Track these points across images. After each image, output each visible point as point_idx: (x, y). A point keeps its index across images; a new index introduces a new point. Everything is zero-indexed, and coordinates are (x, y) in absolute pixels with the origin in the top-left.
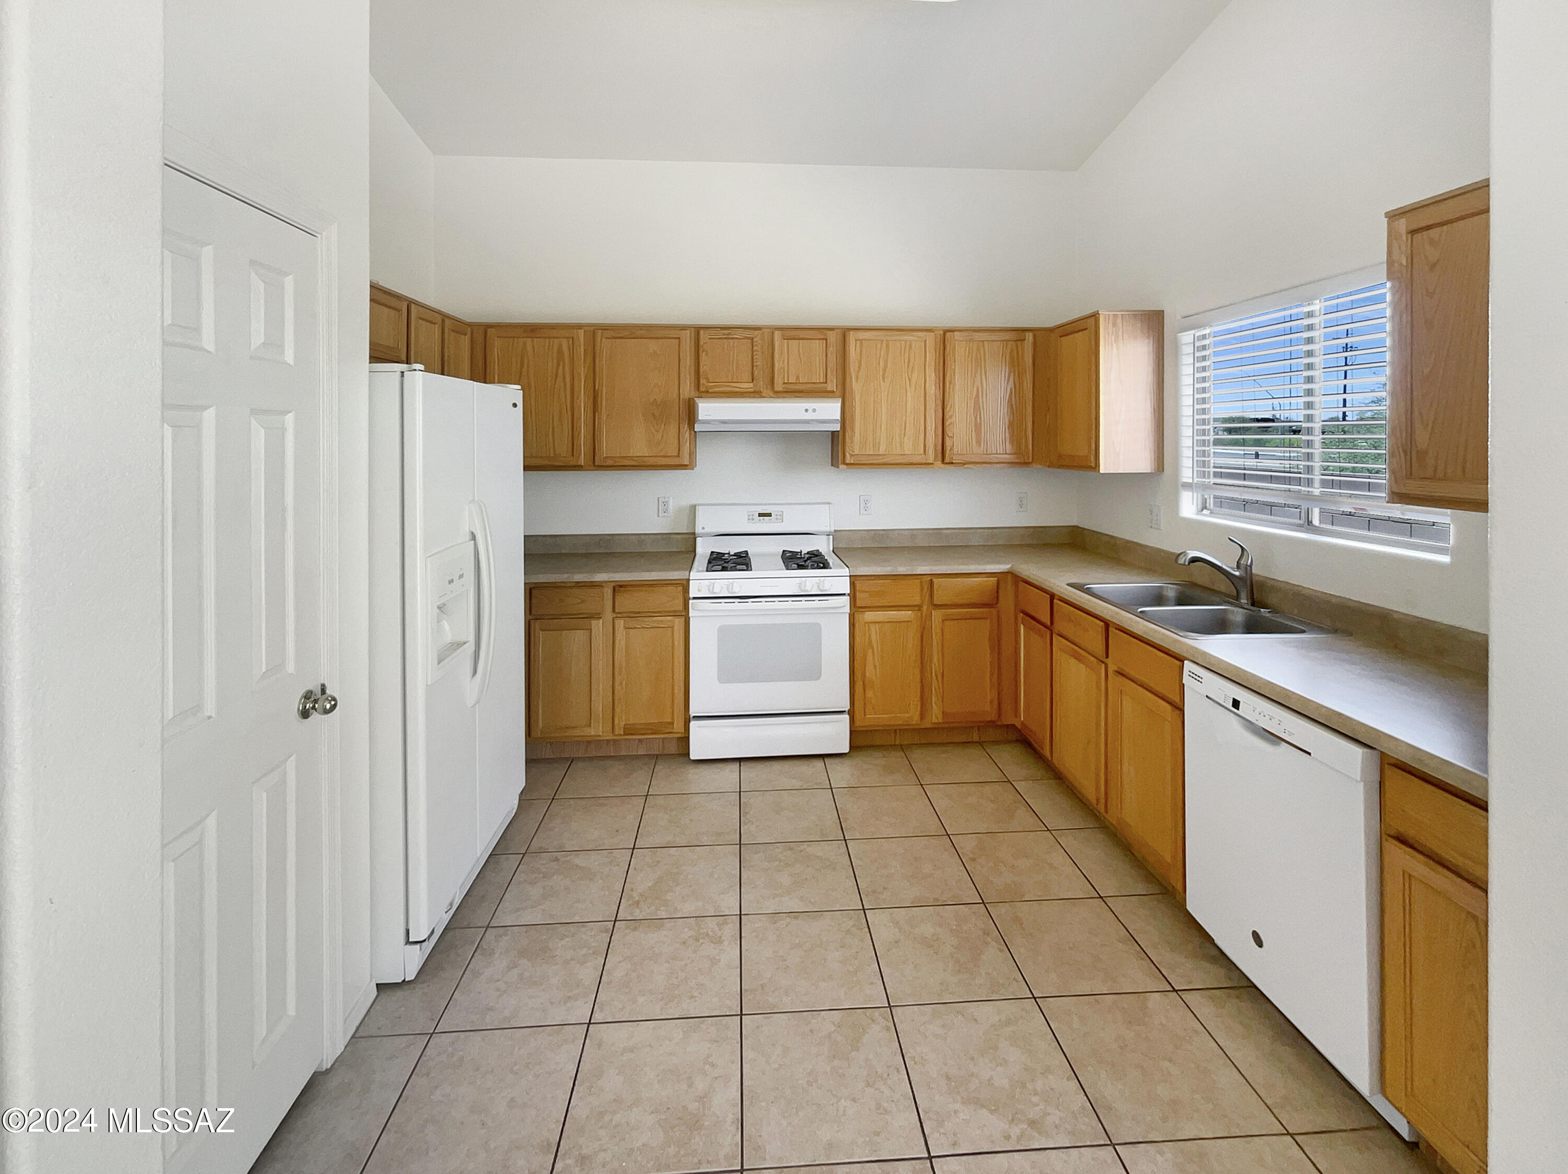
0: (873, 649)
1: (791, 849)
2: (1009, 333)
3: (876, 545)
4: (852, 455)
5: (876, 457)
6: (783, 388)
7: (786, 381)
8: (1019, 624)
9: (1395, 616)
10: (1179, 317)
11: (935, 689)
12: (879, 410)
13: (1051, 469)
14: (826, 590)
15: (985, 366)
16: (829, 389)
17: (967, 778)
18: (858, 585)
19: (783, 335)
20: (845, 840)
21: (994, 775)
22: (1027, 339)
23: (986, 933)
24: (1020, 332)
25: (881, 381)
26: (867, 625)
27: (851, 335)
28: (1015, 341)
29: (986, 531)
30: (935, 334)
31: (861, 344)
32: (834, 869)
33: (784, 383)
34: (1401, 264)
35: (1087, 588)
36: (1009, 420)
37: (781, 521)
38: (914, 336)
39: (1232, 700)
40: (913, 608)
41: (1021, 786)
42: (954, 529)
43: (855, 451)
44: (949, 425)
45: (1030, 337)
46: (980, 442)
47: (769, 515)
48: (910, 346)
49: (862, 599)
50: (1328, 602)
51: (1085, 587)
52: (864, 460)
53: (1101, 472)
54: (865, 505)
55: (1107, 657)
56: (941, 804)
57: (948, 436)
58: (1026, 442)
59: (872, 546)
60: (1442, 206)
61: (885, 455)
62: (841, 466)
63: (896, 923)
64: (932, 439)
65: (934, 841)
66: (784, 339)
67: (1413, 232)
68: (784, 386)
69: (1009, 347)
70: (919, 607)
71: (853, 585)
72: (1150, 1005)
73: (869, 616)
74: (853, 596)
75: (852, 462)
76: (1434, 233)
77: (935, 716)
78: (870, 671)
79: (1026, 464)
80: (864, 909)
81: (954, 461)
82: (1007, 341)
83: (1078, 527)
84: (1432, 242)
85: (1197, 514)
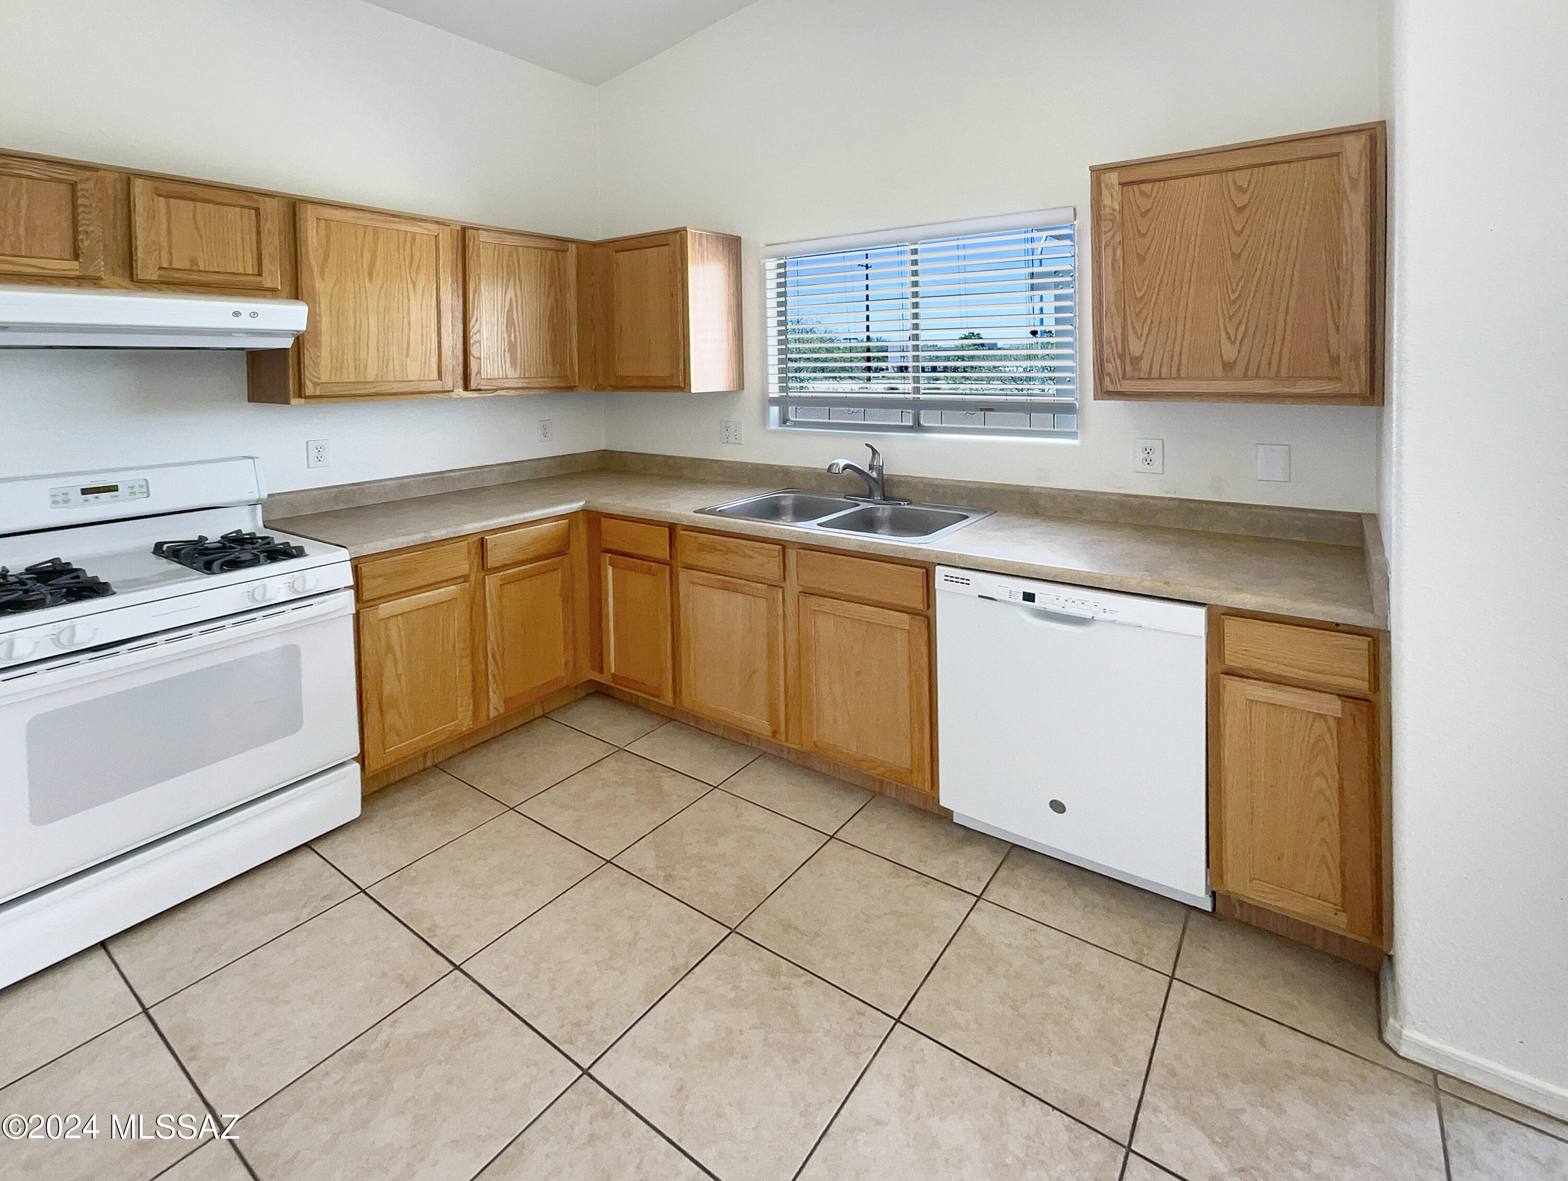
0: (394, 655)
1: (361, 1056)
2: (549, 241)
3: (342, 506)
4: (315, 385)
5: (360, 386)
6: (159, 276)
7: (165, 265)
8: (603, 565)
9: (1035, 490)
10: (762, 245)
11: (493, 675)
12: (364, 322)
13: (597, 393)
14: (310, 590)
15: (519, 276)
16: (268, 283)
17: (567, 768)
18: (365, 569)
19: (156, 188)
20: (457, 968)
21: (598, 750)
22: (570, 250)
23: (774, 973)
24: (561, 244)
25: (367, 281)
26: (382, 623)
27: (309, 211)
28: (556, 251)
29: (505, 466)
30: (451, 229)
31: (328, 227)
32: (478, 1035)
33: (160, 268)
34: (1114, 210)
35: (720, 511)
36: (551, 340)
37: (146, 495)
38: (420, 226)
39: (1022, 594)
40: (455, 582)
41: (640, 747)
42: (473, 468)
43: (322, 378)
44: (476, 342)
45: (573, 248)
46: (516, 363)
47: (114, 489)
48: (413, 240)
49: (371, 588)
50: (964, 488)
51: (718, 510)
52: (338, 390)
53: (693, 390)
54: (317, 453)
55: (785, 580)
56: (562, 821)
57: (473, 357)
58: (572, 363)
59: (336, 508)
60: (1154, 167)
61: (377, 382)
62: (294, 401)
63: (653, 1054)
64: (453, 361)
65: (599, 883)
66: (159, 195)
67: (1123, 184)
68: (162, 272)
69: (549, 258)
70: (465, 578)
71: (356, 570)
72: (982, 930)
73: (386, 609)
74: (357, 587)
75: (318, 393)
76: (1146, 187)
77: (495, 705)
78: (390, 686)
79: (570, 388)
80: (586, 1072)
81: (482, 388)
82: (547, 249)
83: (606, 450)
84: (1143, 193)
85: (780, 426)
